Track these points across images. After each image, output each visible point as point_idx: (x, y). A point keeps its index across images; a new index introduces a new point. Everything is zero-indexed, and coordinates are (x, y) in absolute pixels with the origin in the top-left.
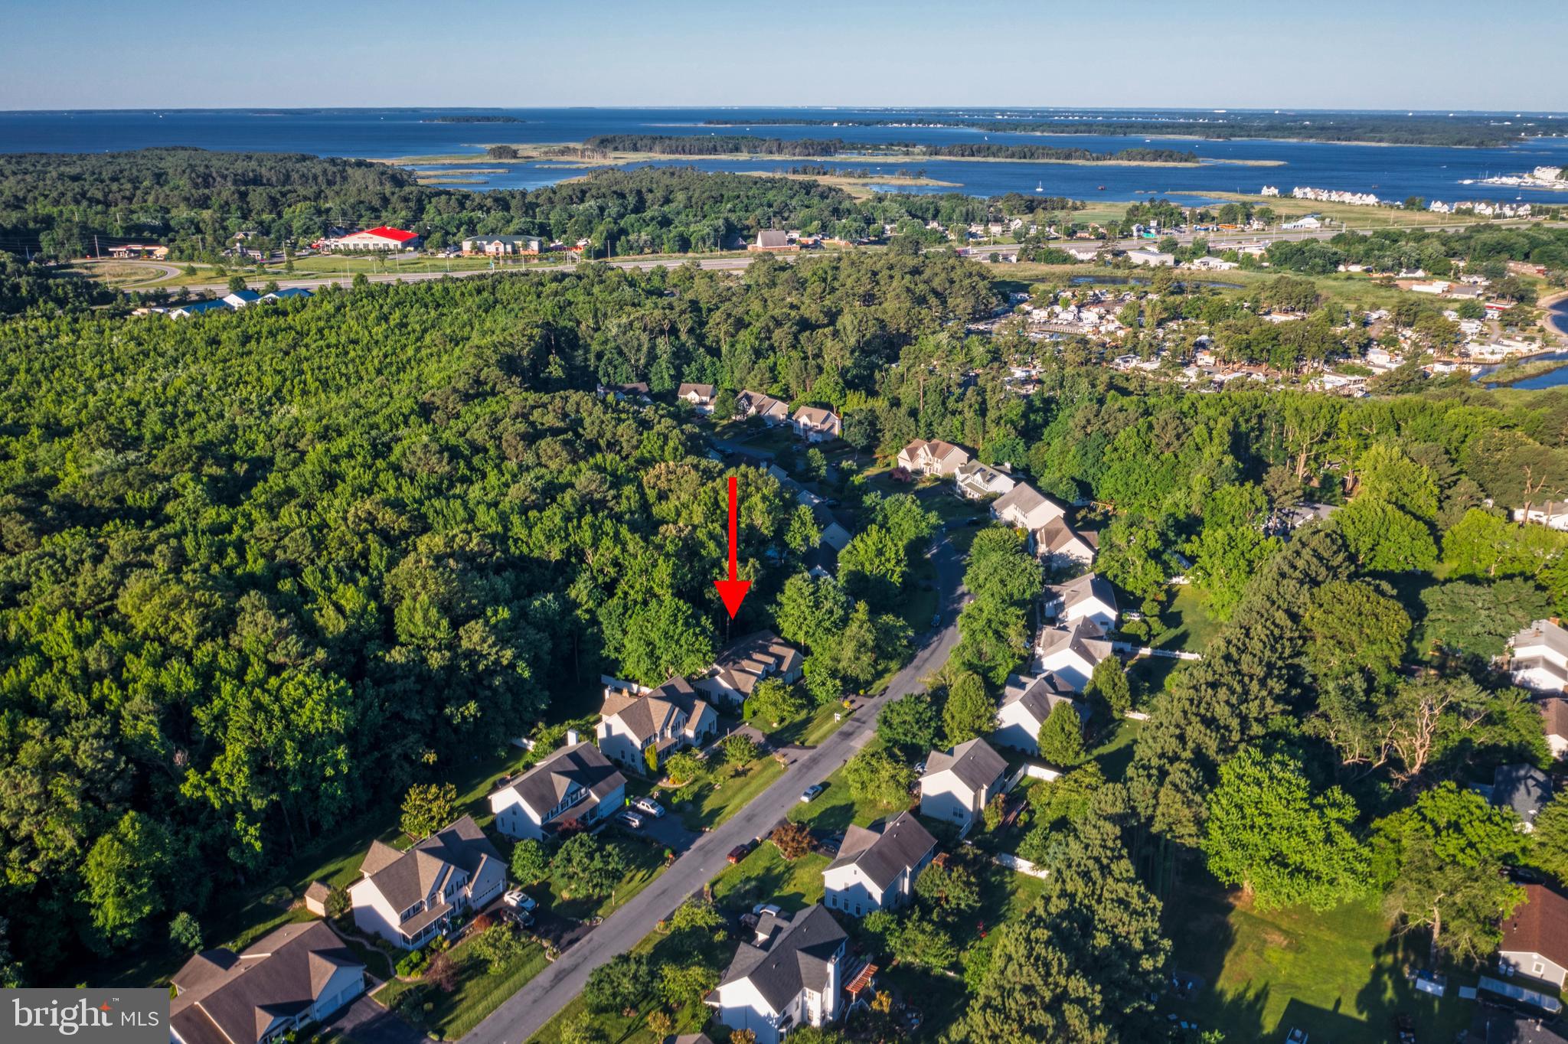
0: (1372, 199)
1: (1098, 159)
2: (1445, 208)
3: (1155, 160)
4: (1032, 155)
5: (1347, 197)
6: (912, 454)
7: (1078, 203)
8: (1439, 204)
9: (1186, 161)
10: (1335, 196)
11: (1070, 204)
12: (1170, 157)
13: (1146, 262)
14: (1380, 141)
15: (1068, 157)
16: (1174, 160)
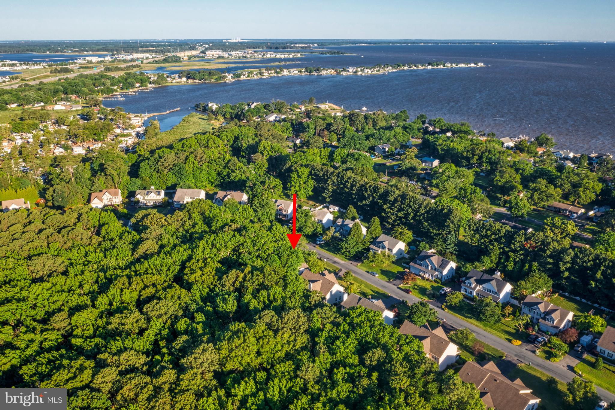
6: (100, 199)
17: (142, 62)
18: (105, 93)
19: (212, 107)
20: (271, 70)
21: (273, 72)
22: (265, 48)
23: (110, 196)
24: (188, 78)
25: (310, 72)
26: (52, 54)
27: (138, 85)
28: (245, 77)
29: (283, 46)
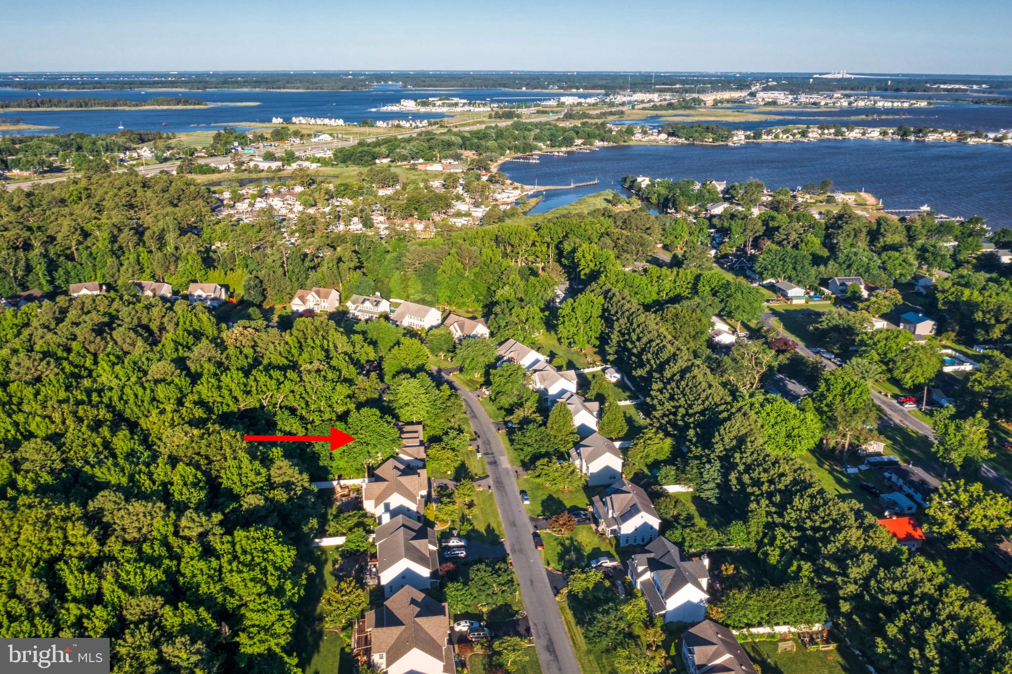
0: (341, 122)
1: (137, 106)
2: (385, 125)
3: (178, 104)
4: (86, 105)
5: (327, 121)
6: (303, 299)
7: (170, 134)
8: (381, 122)
9: (198, 104)
10: (319, 121)
11: (165, 136)
12: (186, 103)
13: (270, 167)
14: (298, 88)
15: (115, 105)
16: (190, 104)
17: (633, 108)
18: (519, 151)
19: (640, 183)
20: (828, 129)
21: (832, 131)
22: (874, 91)
23: (318, 298)
24: (670, 134)
25: (905, 134)
26: (530, 90)
27: (579, 142)
28: (770, 137)
29: (910, 87)
